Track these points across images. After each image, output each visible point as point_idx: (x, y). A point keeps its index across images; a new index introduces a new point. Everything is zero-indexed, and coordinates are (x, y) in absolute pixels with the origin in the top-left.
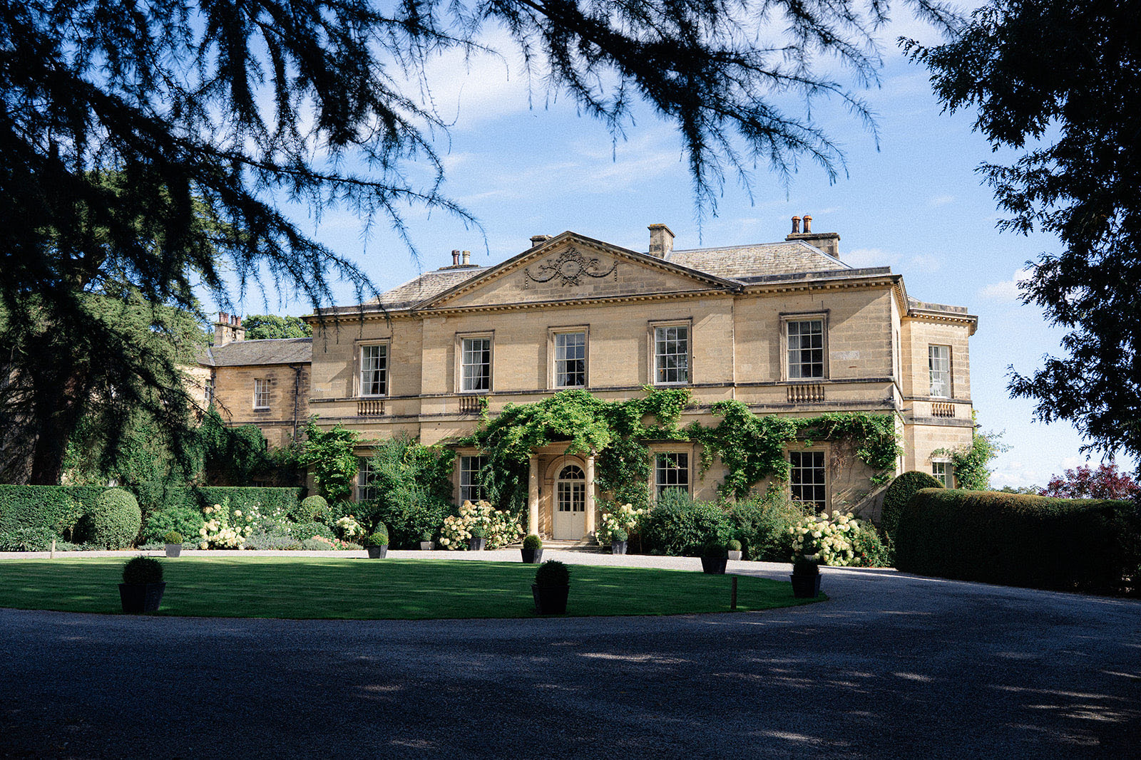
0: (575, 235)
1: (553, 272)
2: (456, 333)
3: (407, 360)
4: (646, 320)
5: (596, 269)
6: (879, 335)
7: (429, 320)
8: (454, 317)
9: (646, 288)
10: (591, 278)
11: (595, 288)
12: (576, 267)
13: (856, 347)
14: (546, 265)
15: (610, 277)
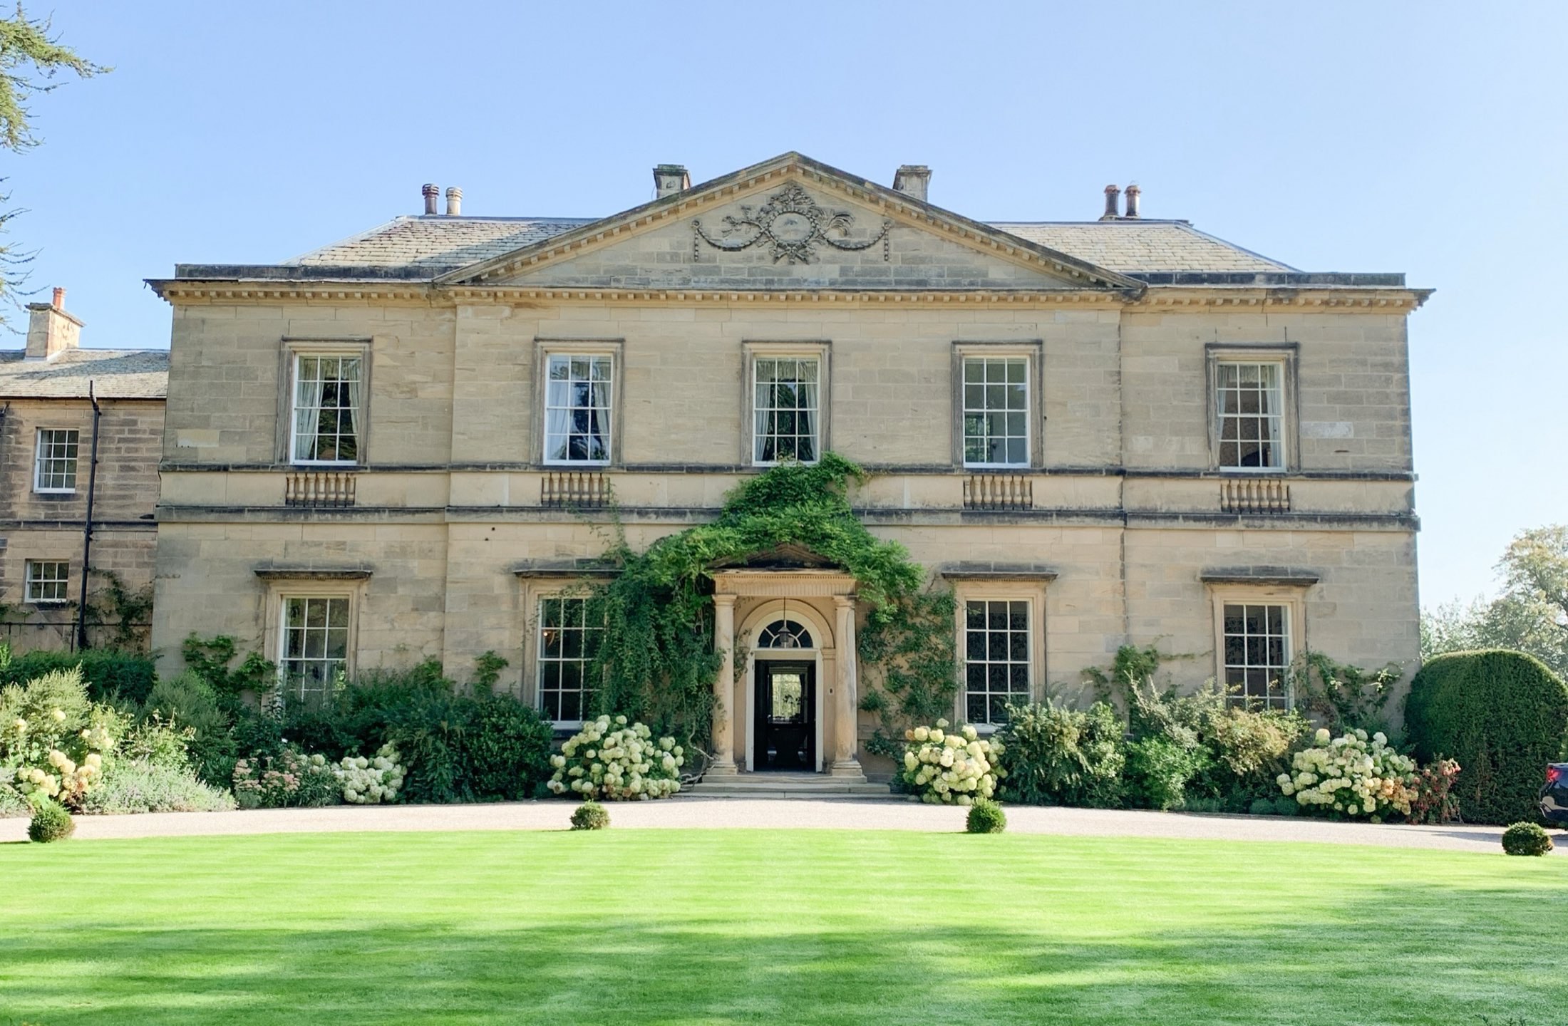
0: (807, 161)
1: (754, 232)
2: (537, 340)
3: (412, 390)
4: (949, 341)
5: (846, 234)
6: (1387, 396)
7: (470, 310)
8: (530, 306)
9: (948, 279)
10: (833, 251)
11: (843, 271)
12: (804, 226)
13: (1347, 415)
14: (739, 216)
15: (875, 252)
